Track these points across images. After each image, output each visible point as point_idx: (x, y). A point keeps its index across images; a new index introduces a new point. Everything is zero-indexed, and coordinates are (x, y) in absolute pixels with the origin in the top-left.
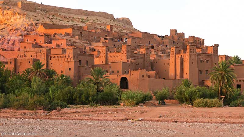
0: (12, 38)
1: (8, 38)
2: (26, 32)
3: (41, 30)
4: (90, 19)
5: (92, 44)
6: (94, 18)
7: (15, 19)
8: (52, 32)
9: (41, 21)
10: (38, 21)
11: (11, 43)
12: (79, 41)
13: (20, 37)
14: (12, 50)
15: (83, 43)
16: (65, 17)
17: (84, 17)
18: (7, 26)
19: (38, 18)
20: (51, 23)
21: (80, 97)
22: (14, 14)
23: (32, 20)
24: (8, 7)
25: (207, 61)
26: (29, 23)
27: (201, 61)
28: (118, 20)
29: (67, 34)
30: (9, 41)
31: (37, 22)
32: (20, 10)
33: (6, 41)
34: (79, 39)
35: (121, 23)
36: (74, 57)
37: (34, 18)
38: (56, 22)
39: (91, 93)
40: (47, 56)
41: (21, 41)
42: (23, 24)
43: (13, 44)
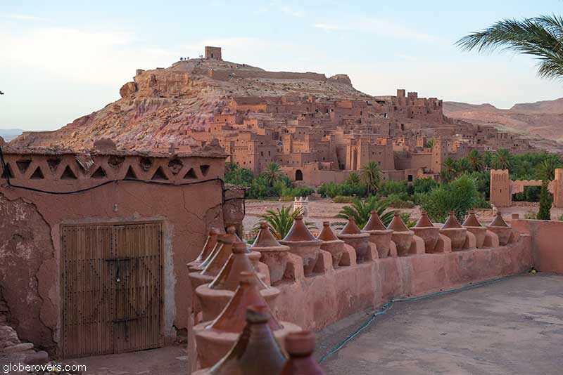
0: (202, 116)
1: (198, 115)
2: (217, 107)
3: (233, 105)
4: (293, 83)
5: (289, 122)
6: (299, 81)
7: (206, 92)
8: (246, 108)
9: (234, 93)
10: (231, 92)
11: (201, 121)
12: (273, 119)
13: (211, 115)
14: (203, 131)
15: (279, 121)
16: (263, 84)
17: (287, 82)
18: (198, 99)
19: (231, 89)
20: (246, 96)
21: (252, 192)
22: (205, 85)
23: (224, 92)
24: (198, 77)
25: (380, 153)
26: (221, 96)
27: (373, 153)
28: (331, 80)
29: (262, 111)
30: (199, 119)
31: (230, 94)
32: (211, 80)
33: (196, 120)
34: (274, 117)
35: (334, 83)
36: (256, 149)
37: (228, 89)
38: (251, 92)
39: (260, 189)
40: (231, 148)
41: (211, 119)
42: (215, 98)
43: (204, 123)
